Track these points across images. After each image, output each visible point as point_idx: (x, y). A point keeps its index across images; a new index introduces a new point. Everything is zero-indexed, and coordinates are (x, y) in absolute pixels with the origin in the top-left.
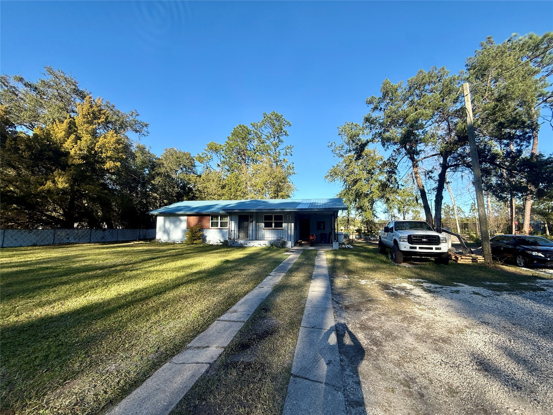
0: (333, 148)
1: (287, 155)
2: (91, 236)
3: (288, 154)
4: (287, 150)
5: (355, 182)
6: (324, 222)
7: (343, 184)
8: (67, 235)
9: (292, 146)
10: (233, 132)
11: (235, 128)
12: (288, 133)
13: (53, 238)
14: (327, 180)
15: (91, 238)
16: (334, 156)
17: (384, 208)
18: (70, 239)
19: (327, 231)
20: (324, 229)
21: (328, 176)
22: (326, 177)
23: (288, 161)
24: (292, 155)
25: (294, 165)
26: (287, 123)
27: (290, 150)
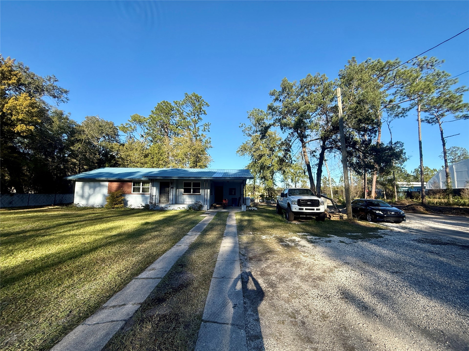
0: (243, 128)
1: (205, 131)
3: (206, 130)
4: (206, 127)
5: (261, 156)
6: (235, 189)
7: (250, 158)
9: (209, 124)
10: (157, 107)
11: (159, 103)
12: (206, 112)
14: (238, 154)
16: (244, 135)
17: (281, 178)
19: (237, 196)
20: (235, 194)
21: (239, 151)
22: (238, 152)
23: (206, 136)
24: (209, 131)
25: (211, 140)
26: (205, 104)
27: (207, 127)
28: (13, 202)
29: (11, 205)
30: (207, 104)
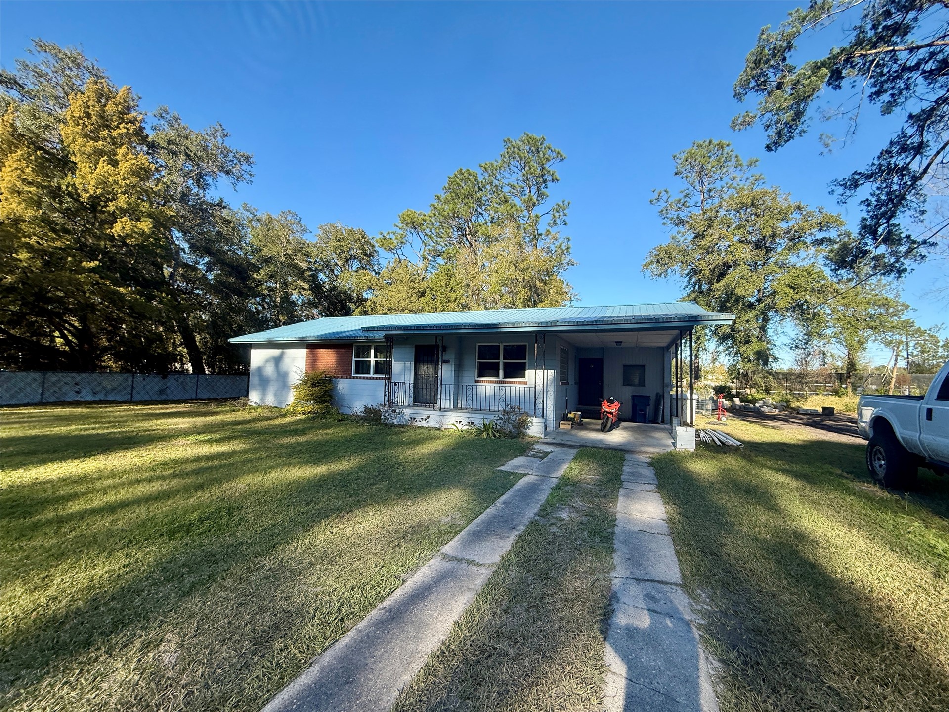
0: (662, 204)
1: (556, 224)
2: (133, 387)
3: (558, 221)
4: (557, 214)
5: (721, 272)
6: (643, 367)
7: (685, 284)
8: (76, 384)
9: (566, 203)
10: (447, 186)
11: (452, 176)
12: (557, 176)
13: (40, 391)
14: (648, 273)
15: (134, 392)
16: (664, 224)
18: (84, 392)
19: (650, 389)
20: (642, 384)
21: (652, 262)
22: (647, 266)
23: (558, 236)
24: (565, 224)
25: (570, 244)
26: (555, 155)
27: (562, 214)
28: (168, 391)
29: (163, 397)
30: (558, 153)
